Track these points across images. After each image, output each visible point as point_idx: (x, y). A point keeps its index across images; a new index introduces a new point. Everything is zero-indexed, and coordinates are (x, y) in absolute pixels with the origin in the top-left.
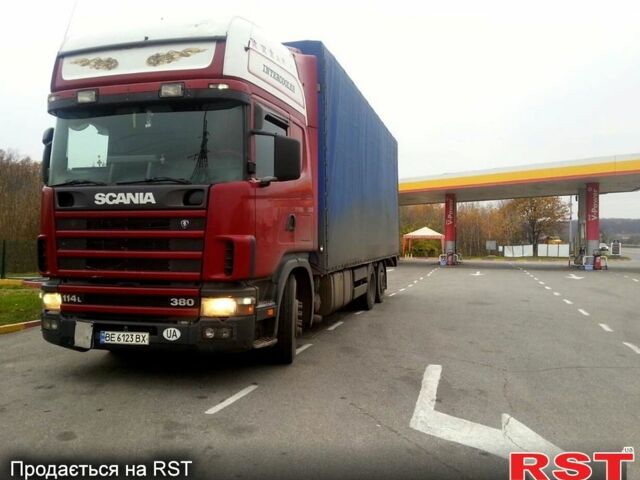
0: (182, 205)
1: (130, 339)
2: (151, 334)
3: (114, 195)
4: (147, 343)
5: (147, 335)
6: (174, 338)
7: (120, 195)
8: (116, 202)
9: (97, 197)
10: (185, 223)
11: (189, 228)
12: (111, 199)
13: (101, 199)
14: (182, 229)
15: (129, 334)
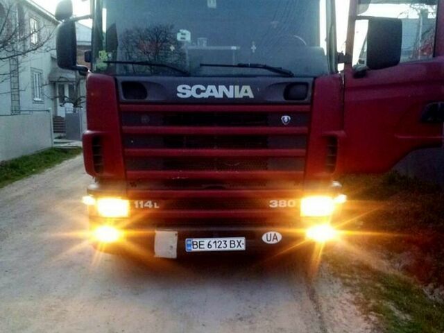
0: (281, 99)
1: (223, 245)
2: (247, 239)
3: (202, 88)
4: (243, 248)
5: (243, 240)
6: (275, 241)
7: (210, 87)
8: (205, 95)
12: (198, 91)
13: (186, 91)
14: (283, 125)
15: (222, 240)
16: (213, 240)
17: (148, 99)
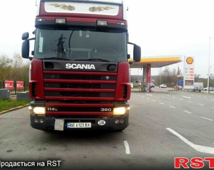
0: (106, 70)
1: (82, 125)
2: (92, 123)
3: (76, 65)
4: (90, 127)
5: (90, 124)
6: (103, 124)
7: (78, 65)
8: (77, 68)
9: (67, 65)
10: (108, 77)
11: (109, 80)
12: (74, 66)
13: (69, 66)
14: (106, 80)
15: (82, 123)
16: (78, 123)
17: (54, 69)
